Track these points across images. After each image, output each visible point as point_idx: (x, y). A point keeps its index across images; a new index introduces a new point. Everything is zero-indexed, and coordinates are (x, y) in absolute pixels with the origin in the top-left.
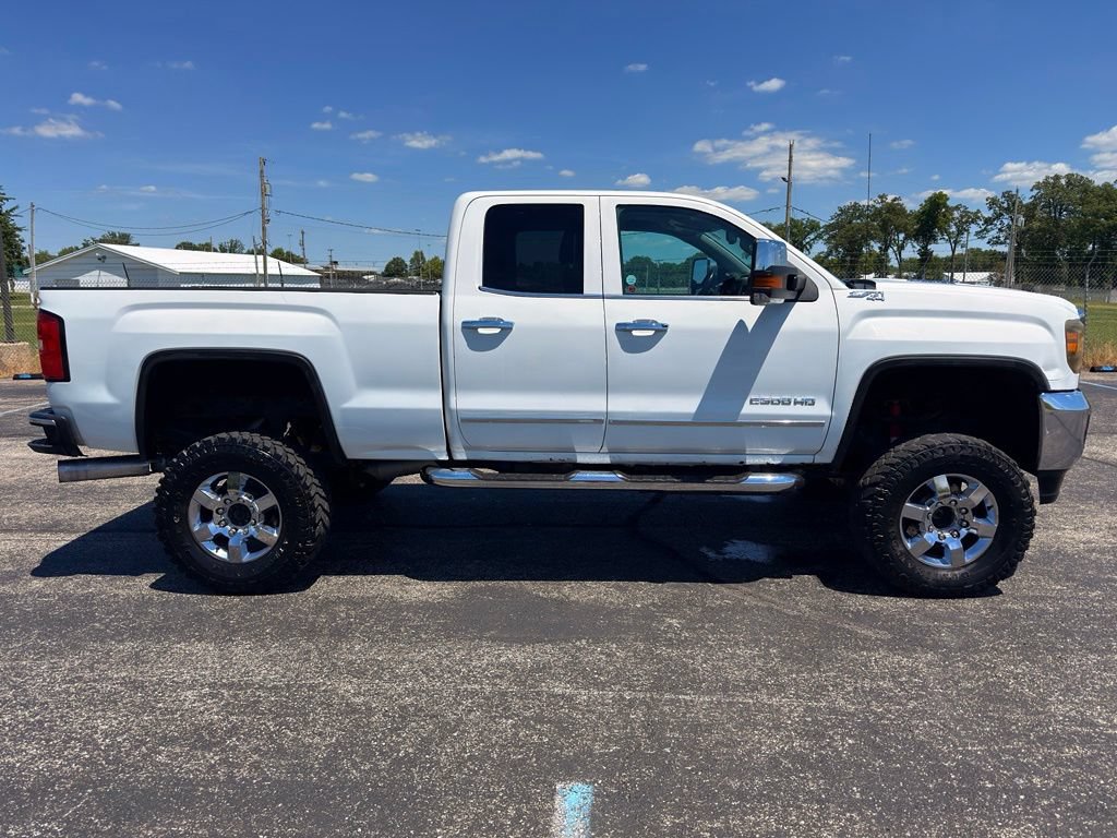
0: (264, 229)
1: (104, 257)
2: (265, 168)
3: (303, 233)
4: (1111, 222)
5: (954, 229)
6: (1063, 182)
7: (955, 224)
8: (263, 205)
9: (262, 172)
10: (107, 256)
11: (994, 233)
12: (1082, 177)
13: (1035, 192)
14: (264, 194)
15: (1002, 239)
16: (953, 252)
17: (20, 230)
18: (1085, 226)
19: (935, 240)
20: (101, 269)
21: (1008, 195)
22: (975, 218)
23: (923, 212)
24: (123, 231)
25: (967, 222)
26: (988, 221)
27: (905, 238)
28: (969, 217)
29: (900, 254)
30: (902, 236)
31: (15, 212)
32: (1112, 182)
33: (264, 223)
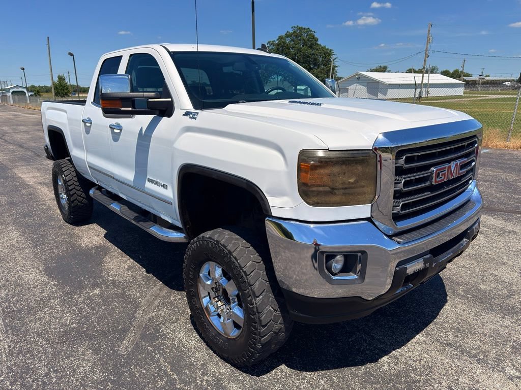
0: (425, 61)
1: (359, 78)
2: (431, 29)
3: (464, 61)
8: (427, 48)
9: (429, 31)
10: (361, 77)
14: (428, 42)
17: (337, 67)
20: (357, 83)
24: (385, 65)
31: (336, 60)
33: (425, 57)
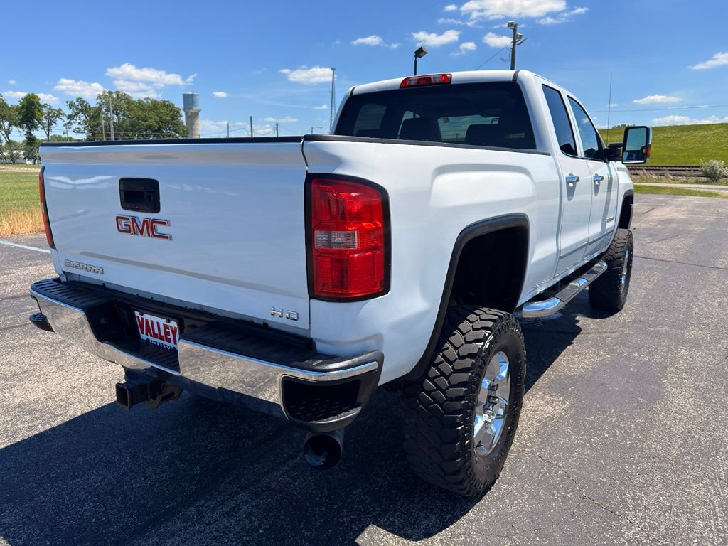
4: (147, 123)
5: (45, 121)
6: (115, 96)
7: (45, 117)
11: (76, 126)
12: (125, 94)
13: (99, 100)
15: (82, 129)
16: (48, 136)
18: (133, 125)
19: (36, 128)
21: (80, 101)
22: (59, 114)
23: (23, 107)
25: (53, 116)
26: (70, 117)
27: (10, 125)
28: (55, 113)
29: (8, 137)
30: (6, 124)
32: (143, 99)
